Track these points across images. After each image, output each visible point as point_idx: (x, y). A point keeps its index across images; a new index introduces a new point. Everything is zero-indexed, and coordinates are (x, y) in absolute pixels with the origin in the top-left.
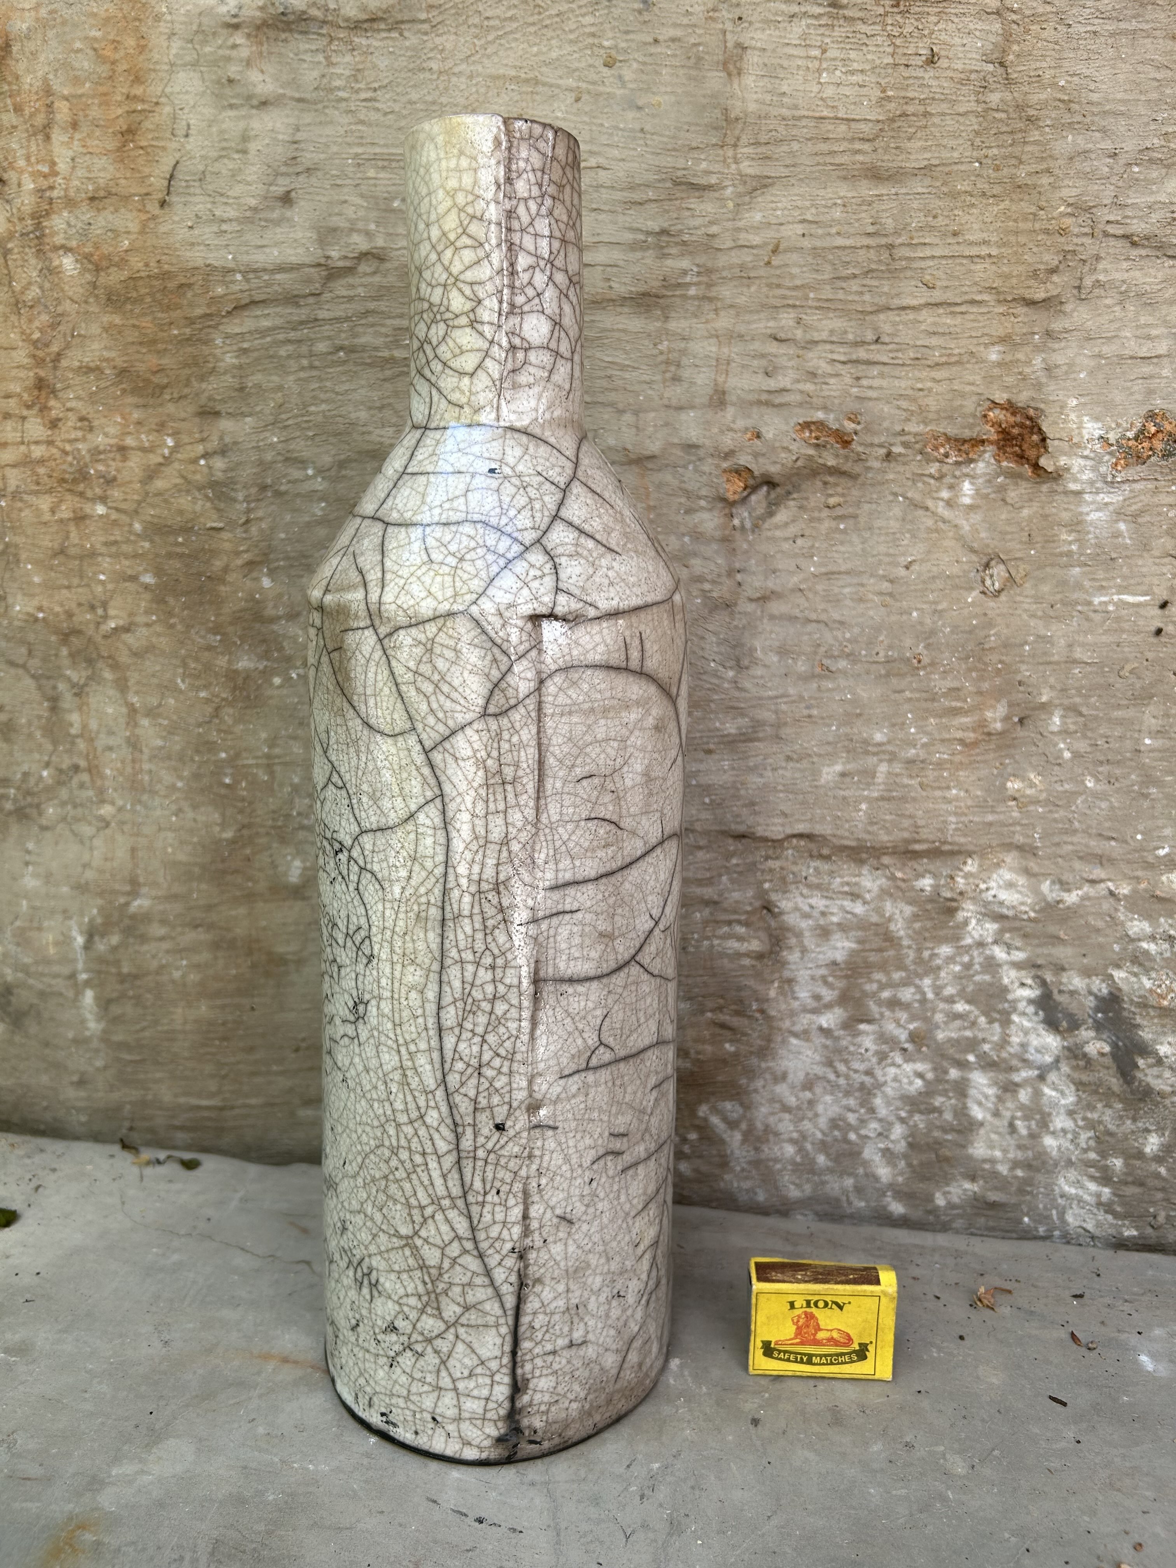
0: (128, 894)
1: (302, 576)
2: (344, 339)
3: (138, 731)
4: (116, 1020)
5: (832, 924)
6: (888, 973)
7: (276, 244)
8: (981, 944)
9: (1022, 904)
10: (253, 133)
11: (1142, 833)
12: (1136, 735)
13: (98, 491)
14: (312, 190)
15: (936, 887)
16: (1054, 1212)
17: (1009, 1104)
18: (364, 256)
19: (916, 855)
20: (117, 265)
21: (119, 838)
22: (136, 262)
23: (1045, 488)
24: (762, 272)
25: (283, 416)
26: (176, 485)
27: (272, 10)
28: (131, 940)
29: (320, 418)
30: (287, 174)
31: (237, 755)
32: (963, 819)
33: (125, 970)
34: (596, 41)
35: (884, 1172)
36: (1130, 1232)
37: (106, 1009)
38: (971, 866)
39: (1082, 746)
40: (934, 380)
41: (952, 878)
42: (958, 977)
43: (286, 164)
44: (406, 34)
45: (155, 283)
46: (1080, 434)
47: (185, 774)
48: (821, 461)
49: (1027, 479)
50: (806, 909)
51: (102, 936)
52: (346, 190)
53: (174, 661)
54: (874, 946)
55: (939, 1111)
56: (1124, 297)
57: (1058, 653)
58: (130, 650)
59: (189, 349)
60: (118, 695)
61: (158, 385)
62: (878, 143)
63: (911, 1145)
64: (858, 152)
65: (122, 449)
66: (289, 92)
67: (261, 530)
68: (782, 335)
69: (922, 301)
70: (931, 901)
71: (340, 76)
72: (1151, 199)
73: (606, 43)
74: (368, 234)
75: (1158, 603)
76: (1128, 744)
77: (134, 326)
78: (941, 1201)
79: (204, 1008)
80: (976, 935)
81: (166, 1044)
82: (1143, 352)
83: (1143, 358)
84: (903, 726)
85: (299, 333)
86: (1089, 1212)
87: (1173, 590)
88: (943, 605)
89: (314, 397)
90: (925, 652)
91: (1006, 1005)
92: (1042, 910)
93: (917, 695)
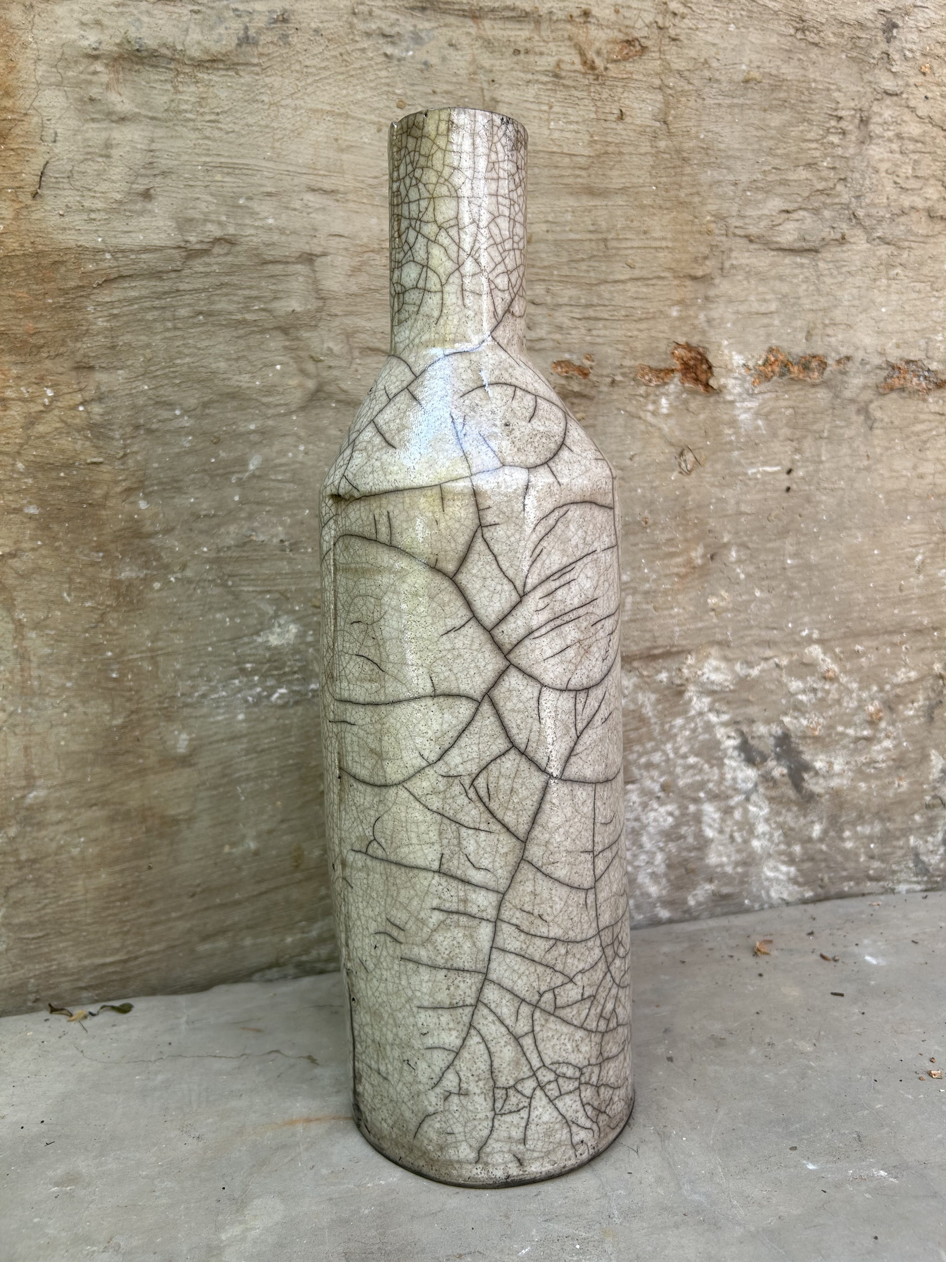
0: (24, 788)
1: (173, 497)
2: (202, 306)
3: (24, 643)
4: (16, 904)
6: (643, 744)
7: (141, 230)
8: (701, 714)
9: (726, 680)
10: (114, 142)
11: (792, 622)
12: (782, 558)
14: (168, 188)
15: (670, 678)
16: (763, 892)
17: (729, 823)
18: (217, 240)
19: (654, 658)
21: (12, 740)
22: (11, 243)
23: (712, 400)
25: (153, 368)
26: (56, 429)
27: (127, 47)
28: (29, 829)
29: (185, 369)
30: (147, 176)
31: (123, 652)
32: (685, 628)
33: (23, 857)
34: (390, 89)
35: (653, 890)
36: (809, 894)
38: (691, 660)
39: (751, 569)
40: (640, 330)
41: (680, 670)
42: (689, 739)
43: (144, 167)
44: (241, 73)
45: (31, 260)
46: (731, 363)
47: (73, 674)
48: (570, 387)
49: (700, 394)
52: (197, 190)
53: (60, 579)
54: (632, 726)
55: (683, 837)
56: (748, 275)
57: (731, 508)
58: (17, 573)
59: (63, 315)
61: (35, 346)
62: (591, 171)
63: (669, 866)
64: (579, 176)
66: (143, 112)
67: (137, 462)
68: (537, 301)
69: (627, 277)
70: (668, 688)
71: (187, 102)
72: (759, 213)
73: (398, 91)
74: (220, 223)
75: (785, 471)
76: (778, 564)
77: (10, 296)
78: (692, 902)
79: (103, 876)
80: (697, 707)
81: (68, 915)
82: (763, 309)
83: (763, 314)
84: (639, 568)
85: (163, 301)
86: (784, 886)
87: (793, 461)
88: (657, 483)
89: (179, 352)
90: (649, 516)
91: (720, 754)
92: (737, 684)
93: (647, 546)
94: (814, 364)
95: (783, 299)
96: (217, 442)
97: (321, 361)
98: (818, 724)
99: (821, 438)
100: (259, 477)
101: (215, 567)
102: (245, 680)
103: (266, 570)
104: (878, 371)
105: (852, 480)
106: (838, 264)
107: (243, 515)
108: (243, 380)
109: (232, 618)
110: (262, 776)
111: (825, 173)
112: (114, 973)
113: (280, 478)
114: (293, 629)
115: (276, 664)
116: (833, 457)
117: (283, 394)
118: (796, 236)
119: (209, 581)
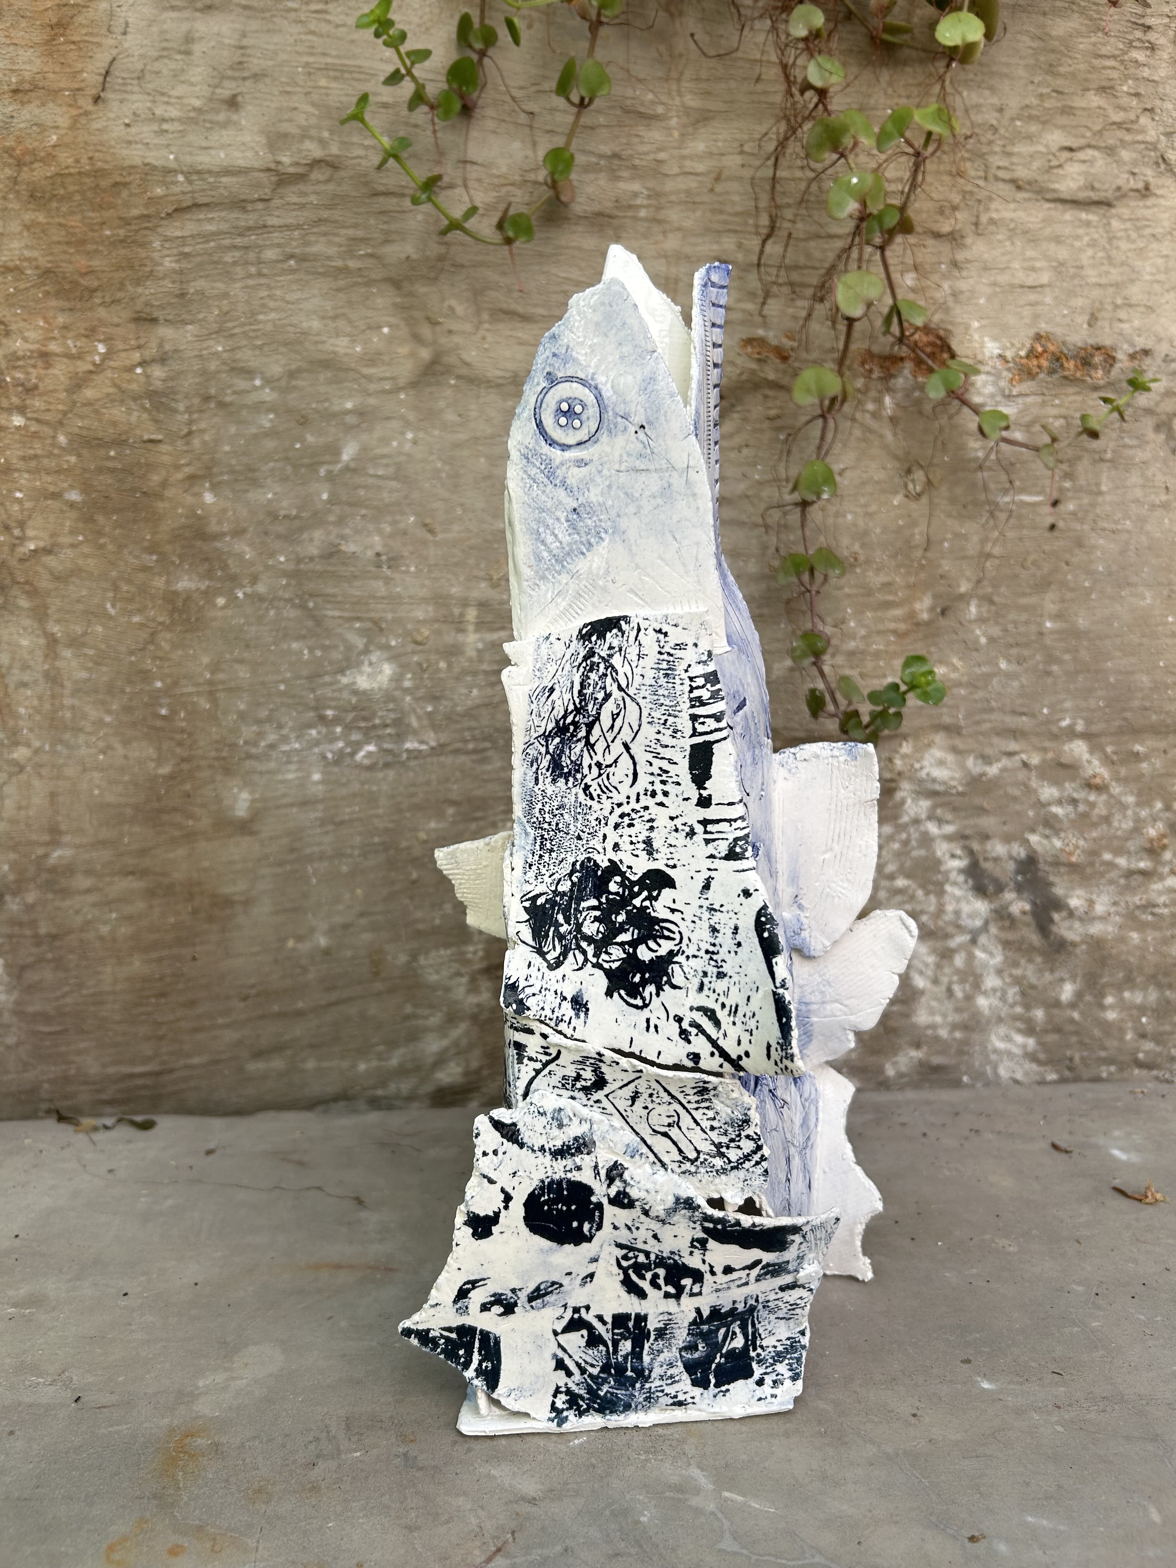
0: (47, 844)
1: (247, 491)
2: (295, 248)
3: (59, 664)
4: (30, 988)
7: (223, 147)
8: (916, 821)
9: (952, 779)
10: (197, 35)
11: (1048, 707)
12: (1039, 619)
13: (15, 400)
14: (259, 95)
16: (988, 1068)
17: (947, 970)
18: (316, 163)
20: (42, 160)
21: (37, 783)
22: (65, 158)
24: (706, 198)
25: (230, 325)
26: (108, 395)
28: (50, 896)
29: (269, 327)
30: (234, 79)
33: (43, 930)
36: (1053, 1076)
37: (19, 977)
38: (906, 748)
39: (996, 631)
41: (890, 760)
42: (898, 855)
43: (231, 68)
45: (87, 180)
46: (983, 353)
47: (114, 707)
48: (762, 375)
51: (15, 894)
52: (296, 97)
53: (103, 584)
56: (1013, 234)
57: (972, 547)
58: (52, 573)
59: (123, 252)
60: (36, 625)
61: (87, 288)
65: (45, 356)
67: (204, 443)
72: (1031, 149)
74: (322, 142)
76: (1033, 628)
77: (60, 225)
78: (890, 1072)
79: (137, 963)
80: (912, 813)
81: (93, 1009)
82: (1030, 281)
83: (1030, 287)
84: (844, 620)
85: (246, 239)
86: (1017, 1063)
87: (1061, 490)
88: (873, 508)
89: (263, 306)
90: (860, 551)
91: (940, 877)
92: (968, 784)
93: (855, 591)
94: (1098, 359)
95: (1059, 267)
96: (304, 422)
97: (438, 323)
98: (1077, 847)
99: (1102, 460)
100: (355, 471)
101: (293, 582)
102: (324, 730)
103: (356, 591)
105: (1142, 520)
106: (1138, 224)
107: (332, 518)
108: (341, 345)
109: (311, 650)
110: (339, 855)
111: (1125, 101)
112: (144, 1087)
113: (380, 473)
114: (388, 669)
115: (364, 713)
116: (1117, 488)
117: (389, 364)
118: (1081, 183)
119: (285, 600)
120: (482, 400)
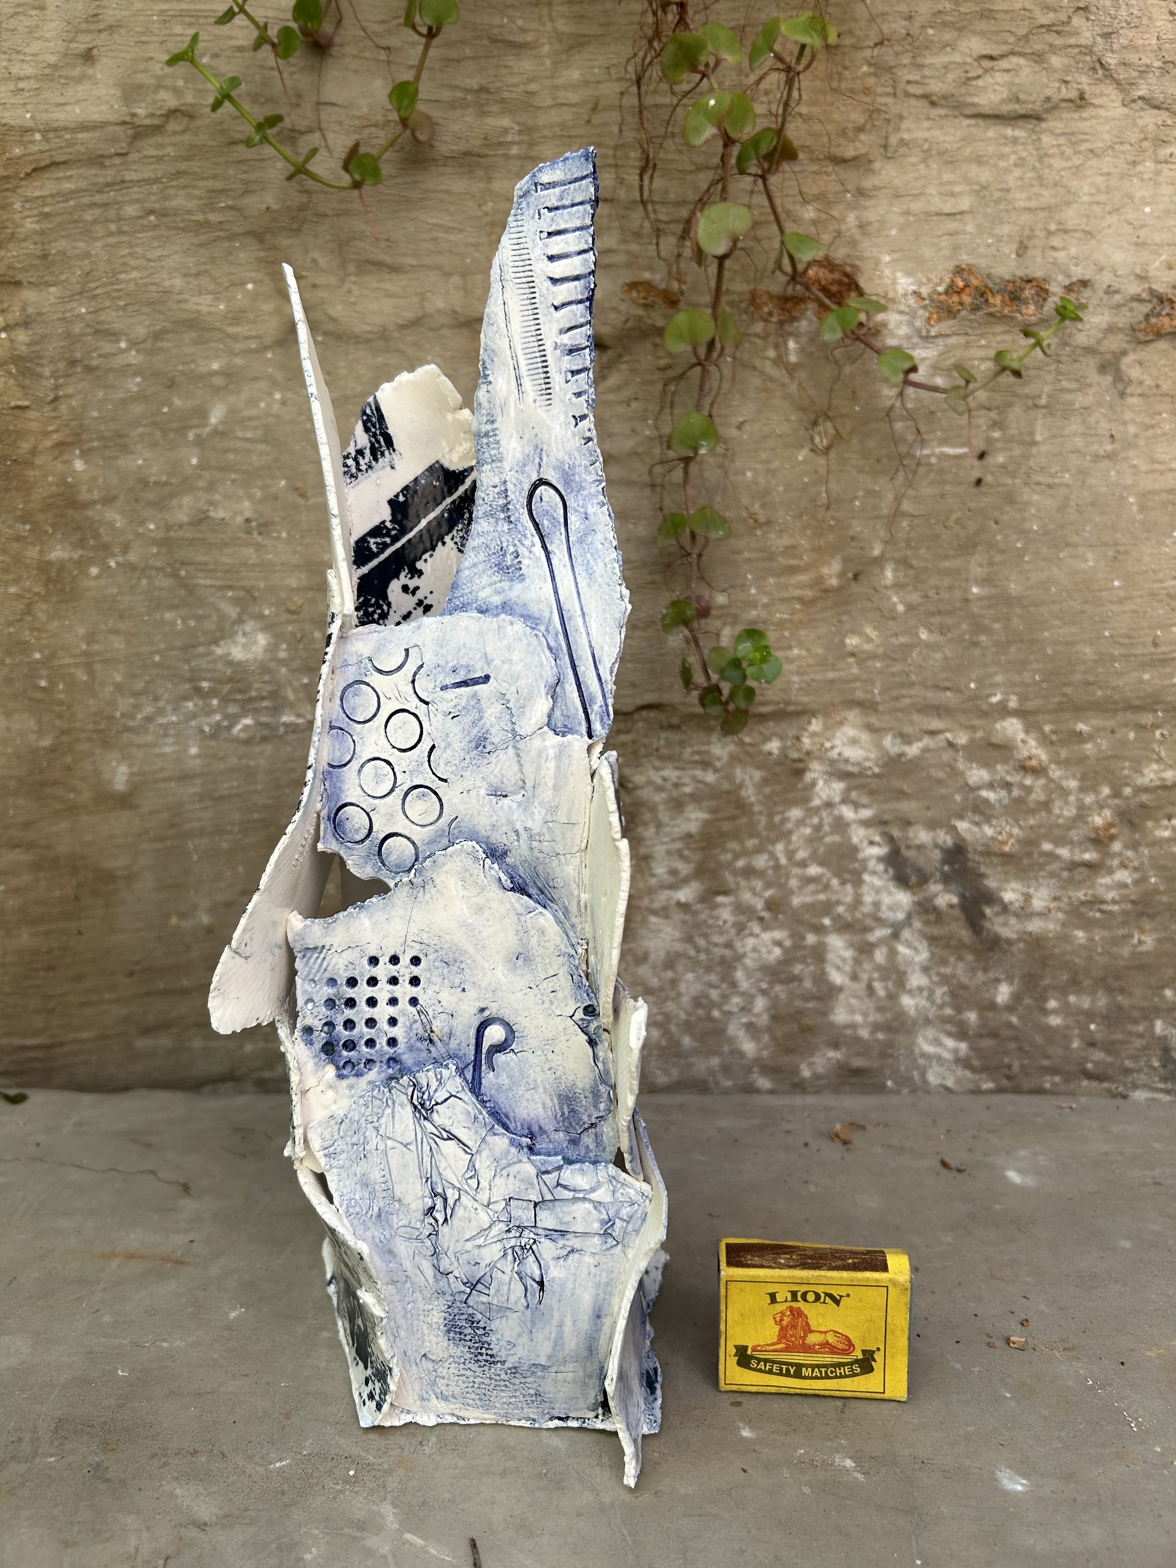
1: (117, 458)
2: (154, 203)
5: (685, 795)
6: (741, 841)
7: (78, 102)
8: (829, 805)
9: (867, 759)
11: (975, 681)
12: (964, 584)
14: (114, 47)
15: (783, 750)
16: (915, 1073)
17: (867, 966)
18: (172, 113)
19: (763, 718)
24: (581, 131)
25: (92, 285)
29: (131, 287)
30: (87, 32)
32: (807, 678)
35: (749, 1047)
36: (988, 1085)
38: (816, 725)
39: (914, 598)
41: (798, 738)
42: (810, 840)
43: (86, 21)
46: (895, 290)
48: (650, 322)
50: (659, 781)
52: (151, 47)
54: (727, 814)
55: (798, 979)
56: (927, 156)
57: (886, 507)
63: (774, 1018)
67: (72, 408)
70: (779, 763)
72: (946, 59)
74: (176, 91)
75: (976, 454)
76: (958, 594)
78: (806, 1073)
79: (25, 936)
80: (824, 795)
82: (948, 208)
83: (948, 215)
84: (743, 587)
85: (105, 196)
86: (948, 1069)
87: (989, 441)
88: (775, 464)
89: (124, 264)
90: (761, 512)
91: (857, 865)
92: (885, 765)
93: (755, 555)
94: (1027, 293)
95: (981, 191)
96: (171, 384)
97: (302, 277)
98: (1011, 835)
99: (1036, 406)
100: (223, 434)
101: (164, 550)
102: (201, 703)
103: (227, 558)
104: (1135, 305)
105: (1082, 473)
106: (1073, 138)
107: (201, 484)
108: (202, 304)
109: (185, 620)
110: (219, 831)
112: (36, 1059)
113: (249, 435)
114: (262, 640)
115: (239, 685)
116: (1055, 437)
117: (254, 322)
118: (1005, 95)
119: (158, 569)
120: (351, 357)
